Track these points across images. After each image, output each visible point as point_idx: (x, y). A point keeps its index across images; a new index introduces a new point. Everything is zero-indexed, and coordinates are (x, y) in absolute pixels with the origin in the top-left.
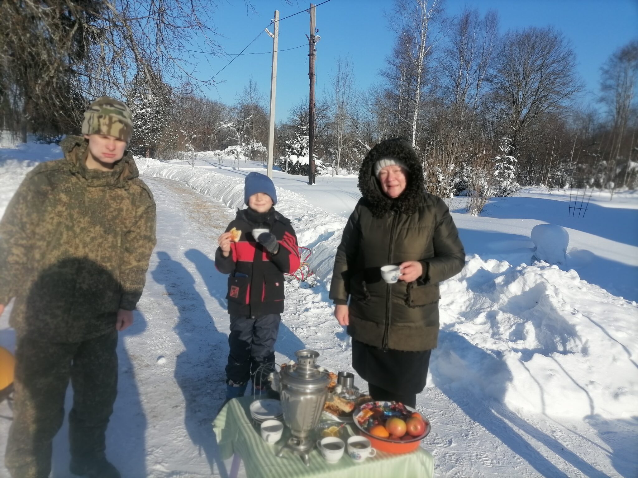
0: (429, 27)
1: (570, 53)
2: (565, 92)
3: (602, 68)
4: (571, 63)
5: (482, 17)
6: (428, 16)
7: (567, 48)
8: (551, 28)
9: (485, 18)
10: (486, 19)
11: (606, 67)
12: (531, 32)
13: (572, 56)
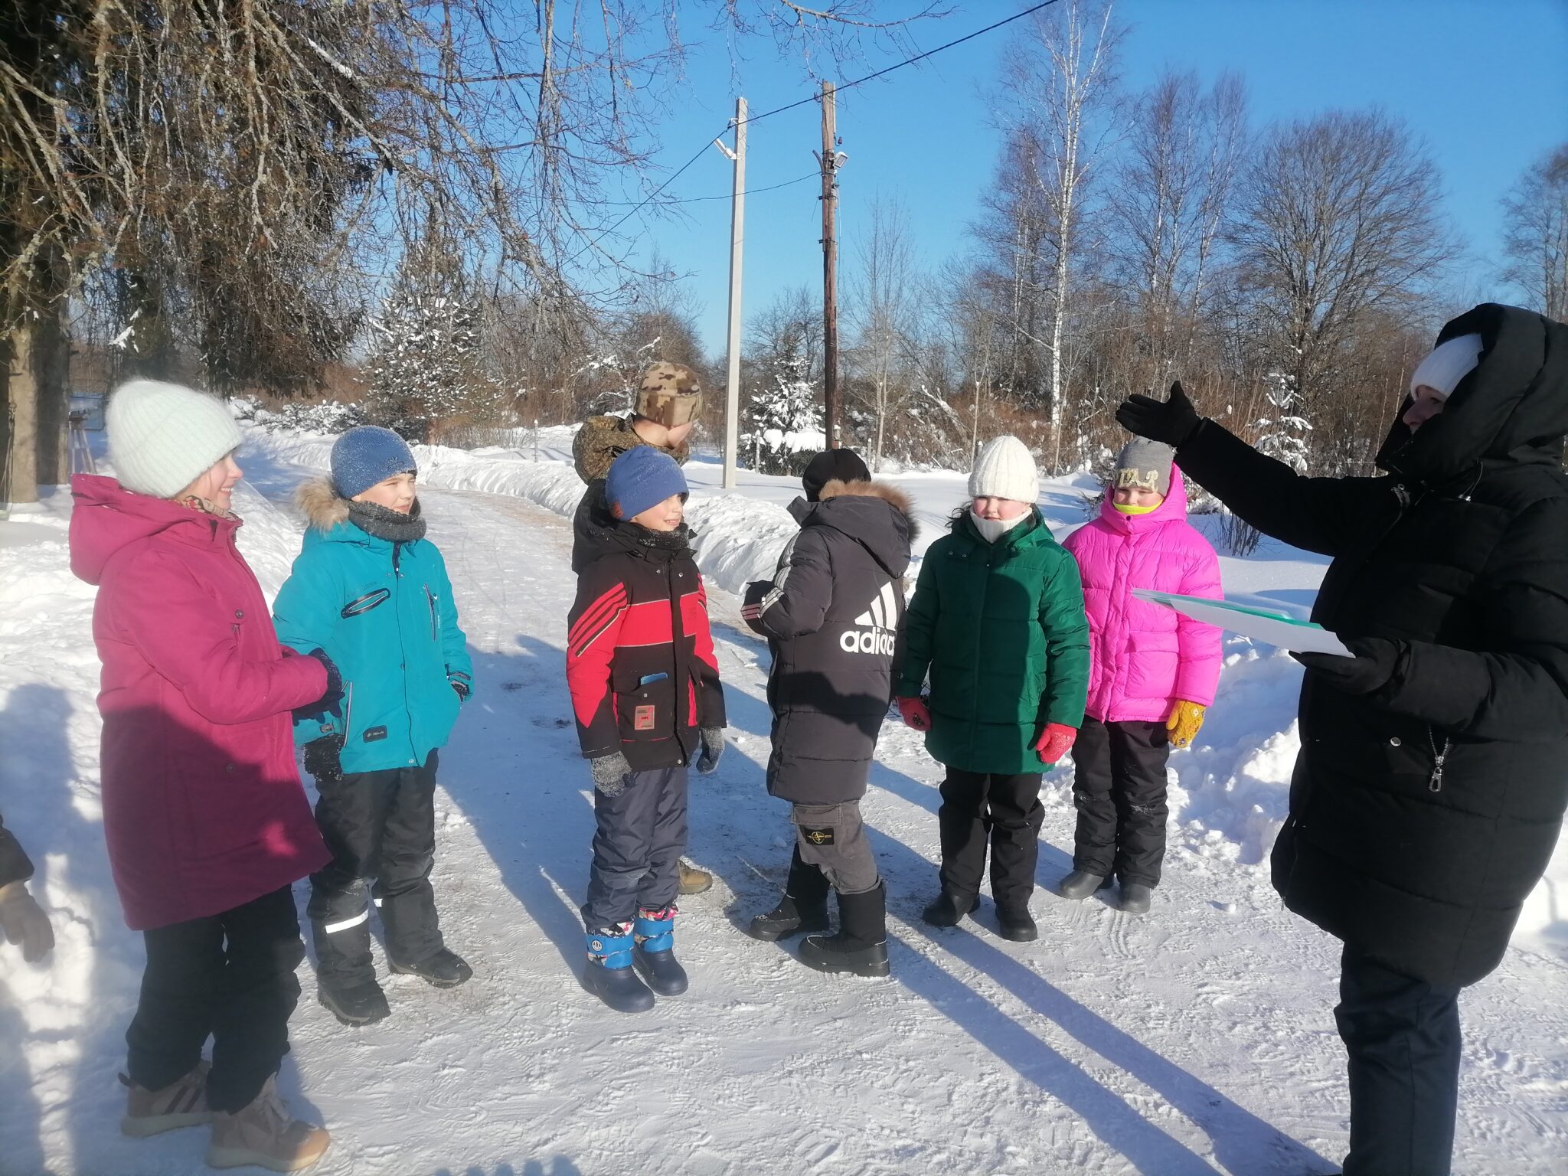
0: (1084, 118)
1: (1426, 168)
2: (1418, 261)
3: (1505, 201)
4: (1431, 192)
5: (1206, 90)
6: (1080, 93)
7: (1418, 159)
8: (1378, 111)
9: (1215, 90)
10: (1218, 92)
11: (1516, 199)
12: (1330, 122)
13: (1432, 176)
